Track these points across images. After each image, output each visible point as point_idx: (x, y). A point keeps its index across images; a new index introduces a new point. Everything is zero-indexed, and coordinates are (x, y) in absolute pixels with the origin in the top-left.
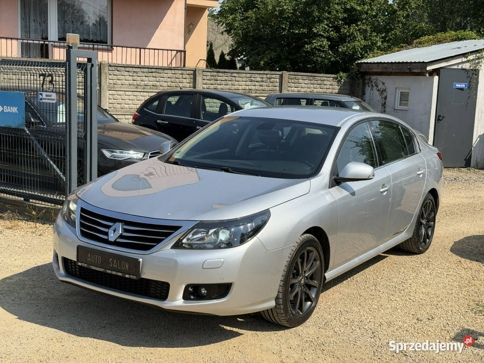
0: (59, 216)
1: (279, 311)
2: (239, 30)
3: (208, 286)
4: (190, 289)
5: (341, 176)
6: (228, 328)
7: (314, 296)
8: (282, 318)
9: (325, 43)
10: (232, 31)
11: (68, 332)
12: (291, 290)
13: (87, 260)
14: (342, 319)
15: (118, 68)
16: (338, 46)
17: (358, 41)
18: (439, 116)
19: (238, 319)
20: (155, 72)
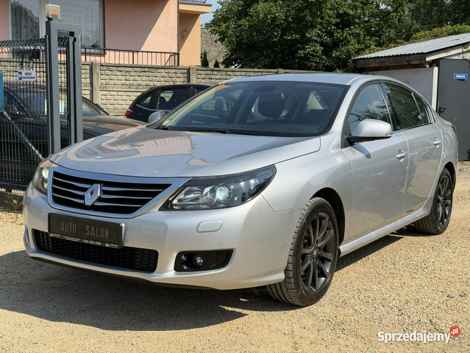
0: (31, 185)
1: (289, 286)
2: (232, 38)
3: (203, 254)
4: (183, 257)
5: (354, 134)
6: (230, 309)
7: (328, 271)
8: (292, 294)
9: (319, 48)
10: (226, 39)
11: (40, 317)
12: (303, 261)
13: (60, 231)
14: (362, 297)
15: (110, 67)
16: (332, 51)
17: (352, 45)
18: (440, 108)
19: (241, 299)
20: (147, 71)
